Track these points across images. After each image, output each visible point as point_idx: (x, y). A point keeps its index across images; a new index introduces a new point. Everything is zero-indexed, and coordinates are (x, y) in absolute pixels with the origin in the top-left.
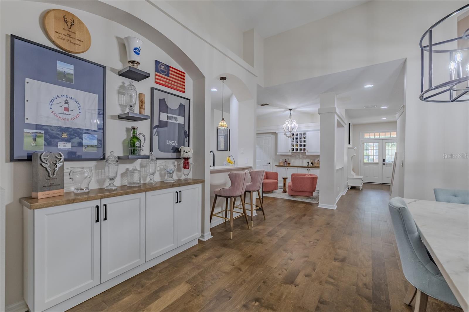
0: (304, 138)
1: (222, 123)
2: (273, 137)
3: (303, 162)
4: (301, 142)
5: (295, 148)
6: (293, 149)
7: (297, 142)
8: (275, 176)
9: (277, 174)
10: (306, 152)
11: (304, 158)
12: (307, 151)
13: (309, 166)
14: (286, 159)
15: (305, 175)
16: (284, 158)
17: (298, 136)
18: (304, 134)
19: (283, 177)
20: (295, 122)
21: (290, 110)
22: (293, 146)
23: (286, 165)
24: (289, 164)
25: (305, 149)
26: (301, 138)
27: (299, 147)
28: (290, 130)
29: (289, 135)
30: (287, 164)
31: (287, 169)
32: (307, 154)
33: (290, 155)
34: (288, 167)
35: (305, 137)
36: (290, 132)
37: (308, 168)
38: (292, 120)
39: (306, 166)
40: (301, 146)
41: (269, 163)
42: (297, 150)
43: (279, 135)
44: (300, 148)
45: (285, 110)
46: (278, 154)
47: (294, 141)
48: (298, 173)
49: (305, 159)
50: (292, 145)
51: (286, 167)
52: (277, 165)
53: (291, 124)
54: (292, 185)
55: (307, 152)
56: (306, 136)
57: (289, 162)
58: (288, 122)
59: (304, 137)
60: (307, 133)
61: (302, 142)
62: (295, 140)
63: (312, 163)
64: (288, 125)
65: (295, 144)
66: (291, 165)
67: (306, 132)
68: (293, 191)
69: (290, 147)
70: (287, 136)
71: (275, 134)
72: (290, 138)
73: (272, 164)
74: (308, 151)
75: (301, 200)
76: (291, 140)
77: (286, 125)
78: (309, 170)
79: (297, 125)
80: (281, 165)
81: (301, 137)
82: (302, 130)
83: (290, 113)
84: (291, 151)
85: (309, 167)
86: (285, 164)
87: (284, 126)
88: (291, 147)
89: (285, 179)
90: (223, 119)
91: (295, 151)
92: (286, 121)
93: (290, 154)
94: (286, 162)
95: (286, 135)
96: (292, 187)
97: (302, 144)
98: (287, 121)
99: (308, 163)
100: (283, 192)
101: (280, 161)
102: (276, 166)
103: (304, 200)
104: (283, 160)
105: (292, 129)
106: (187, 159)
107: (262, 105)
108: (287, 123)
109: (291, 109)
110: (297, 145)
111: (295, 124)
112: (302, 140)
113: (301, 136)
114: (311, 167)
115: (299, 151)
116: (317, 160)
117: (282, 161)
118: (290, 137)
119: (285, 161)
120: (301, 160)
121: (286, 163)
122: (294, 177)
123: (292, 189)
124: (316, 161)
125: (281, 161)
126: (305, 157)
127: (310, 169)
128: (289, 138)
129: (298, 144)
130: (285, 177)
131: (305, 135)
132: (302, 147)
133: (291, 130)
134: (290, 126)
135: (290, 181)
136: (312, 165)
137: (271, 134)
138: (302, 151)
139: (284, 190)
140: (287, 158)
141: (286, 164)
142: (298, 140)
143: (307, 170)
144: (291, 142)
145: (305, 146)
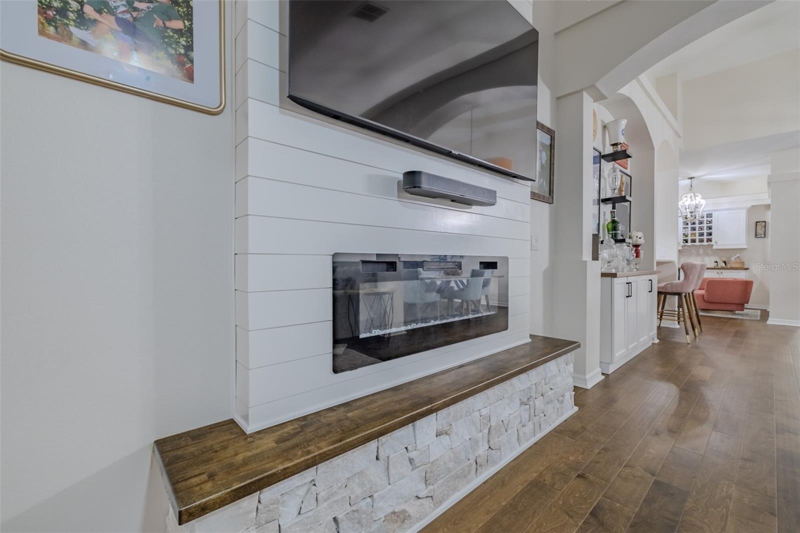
0: (708, 222)
4: (701, 229)
5: (689, 238)
6: (687, 241)
7: (694, 229)
10: (713, 245)
11: (708, 254)
12: (716, 242)
13: (720, 267)
17: (697, 219)
18: (710, 215)
21: (691, 178)
22: (687, 236)
25: (711, 240)
26: (701, 223)
27: (697, 238)
32: (714, 247)
35: (712, 220)
37: (718, 271)
38: (695, 194)
39: (713, 267)
40: (702, 235)
42: (693, 241)
44: (701, 239)
47: (687, 228)
49: (710, 255)
50: (683, 234)
55: (715, 244)
56: (714, 219)
58: (687, 197)
59: (709, 220)
60: (715, 214)
61: (705, 229)
62: (690, 226)
63: (725, 262)
65: (689, 232)
67: (713, 213)
78: (722, 273)
79: (703, 202)
81: (703, 220)
82: (706, 209)
83: (691, 184)
84: (682, 244)
85: (719, 269)
88: (681, 238)
91: (689, 244)
92: (684, 196)
97: (705, 231)
99: (716, 262)
106: (636, 246)
109: (693, 178)
110: (695, 235)
112: (705, 225)
114: (722, 268)
115: (697, 243)
116: (735, 257)
122: (709, 281)
123: (705, 299)
124: (733, 259)
126: (711, 252)
127: (721, 271)
129: (697, 232)
131: (711, 217)
132: (705, 237)
136: (726, 265)
138: (705, 243)
142: (697, 226)
143: (716, 273)
144: (682, 228)
145: (710, 234)
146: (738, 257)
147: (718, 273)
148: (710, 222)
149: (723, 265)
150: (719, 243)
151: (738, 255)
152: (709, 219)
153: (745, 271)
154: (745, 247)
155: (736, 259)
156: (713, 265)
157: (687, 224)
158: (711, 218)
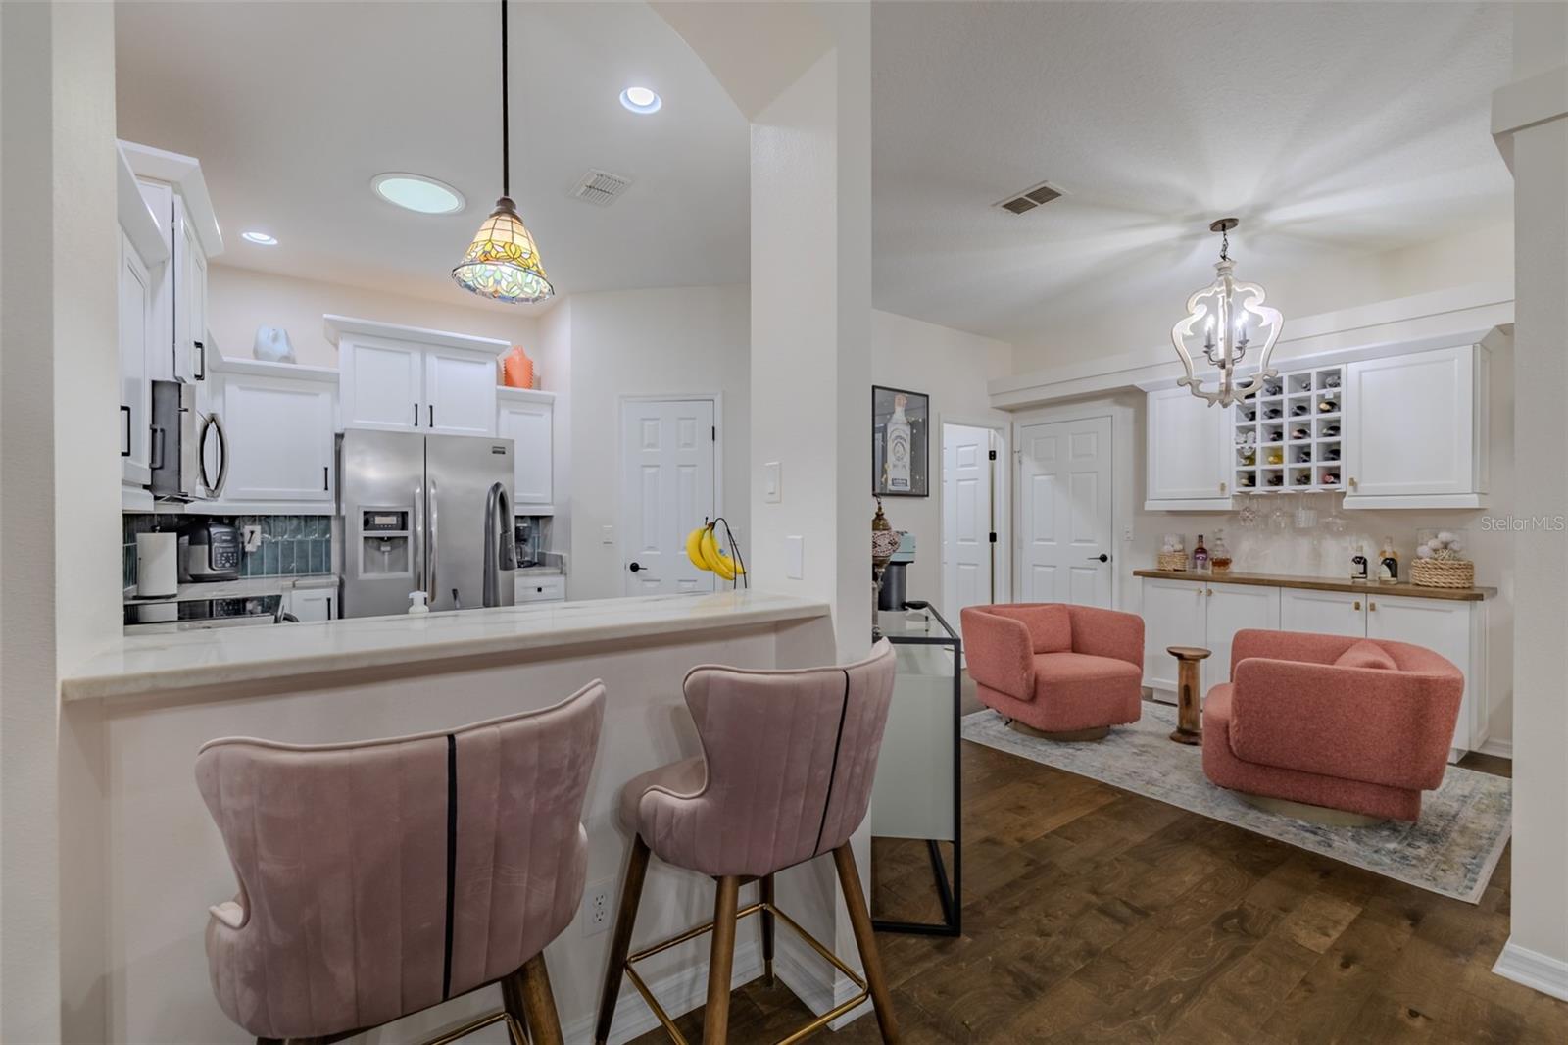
0: (1324, 406)
1: (496, 236)
2: (1124, 414)
3: (1317, 556)
4: (1303, 433)
5: (1260, 467)
6: (1252, 480)
7: (1278, 434)
8: (1127, 637)
9: (1136, 626)
10: (1344, 494)
11: (1327, 528)
12: (1353, 483)
13: (1371, 581)
14: (1201, 537)
15: (1338, 648)
16: (1191, 531)
17: (1286, 398)
18: (1332, 378)
19: (1179, 643)
20: (1261, 296)
21: (1223, 225)
22: (1251, 459)
23: (1199, 571)
24: (1223, 563)
25: (1337, 477)
26: (1302, 409)
27: (1288, 466)
28: (1221, 355)
29: (1214, 388)
30: (1210, 564)
31: (1210, 593)
32: (1348, 503)
33: (1232, 515)
34: (1211, 586)
35: (1338, 396)
36: (1223, 366)
37: (1361, 598)
38: (1236, 288)
39: (1349, 581)
40: (1304, 454)
41: (1104, 558)
42: (1277, 479)
43: (1154, 401)
44: (1302, 470)
45: (1184, 238)
46: (1149, 506)
47: (1253, 429)
48: (1286, 629)
49: (1338, 535)
50: (1240, 452)
51: (1202, 586)
52: (1150, 565)
53: (1231, 311)
54: (1233, 723)
55: (1350, 490)
56: (1347, 392)
57: (1219, 555)
58: (1211, 305)
59: (1330, 397)
60: (1351, 371)
61: (1314, 430)
62: (1261, 421)
63: (1391, 564)
64: (1210, 322)
65: (1261, 443)
66: (1236, 568)
67: (1343, 367)
68: (1241, 760)
69: (1230, 468)
70: (1197, 393)
71: (1133, 397)
72: (1225, 405)
73: (1116, 563)
74: (1361, 486)
75: (1310, 844)
76: (1230, 418)
77: (1196, 327)
78: (1373, 607)
79: (1271, 317)
80: (1170, 567)
81: (1309, 399)
82: (1315, 353)
83: (1225, 250)
84: (1235, 487)
85: (1367, 591)
86: (1195, 566)
87: (1182, 329)
88: (1233, 466)
89: (1188, 661)
90: (506, 207)
91: (1261, 488)
92: (1192, 303)
93: (1228, 505)
94: (1201, 550)
95: (1194, 386)
96: (1231, 733)
97: (1315, 441)
98: (1197, 303)
99: (1360, 560)
100: (1173, 739)
101: (1167, 548)
102: (1136, 573)
103: (1336, 841)
104: (1183, 540)
105: (1236, 344)
107: (1017, 206)
108: (1198, 312)
109: (1233, 222)
110: (1278, 455)
111: (1257, 312)
112: (1314, 417)
113: (1304, 394)
114: (1382, 590)
115: (1287, 488)
116: (1433, 543)
117: (1179, 547)
118: (1224, 396)
119: (1194, 545)
120: (1305, 545)
121: (1201, 555)
122: (1250, 667)
123: (1232, 743)
124: (1424, 550)
125: (1172, 544)
126: (1338, 521)
127: (1373, 599)
128: (1217, 404)
129: (1287, 443)
130: (1189, 643)
131: (1337, 385)
132: (1316, 464)
133: (1228, 351)
134: (1221, 334)
135: (1228, 681)
136: (1394, 575)
137: (1108, 401)
138: (1315, 486)
139: (1186, 727)
140: (1208, 528)
141: (1204, 566)
142: (1286, 420)
143: (1353, 605)
144: (1234, 431)
145: (1335, 453)
146: (1446, 546)
147: (1358, 607)
148: (1333, 405)
149: (1385, 573)
150: (1363, 486)
151: (1444, 536)
152: (1329, 393)
153: (1467, 604)
154: (1473, 501)
155: (1435, 550)
156: (1347, 572)
157: (1253, 416)
158: (1336, 390)
